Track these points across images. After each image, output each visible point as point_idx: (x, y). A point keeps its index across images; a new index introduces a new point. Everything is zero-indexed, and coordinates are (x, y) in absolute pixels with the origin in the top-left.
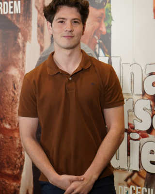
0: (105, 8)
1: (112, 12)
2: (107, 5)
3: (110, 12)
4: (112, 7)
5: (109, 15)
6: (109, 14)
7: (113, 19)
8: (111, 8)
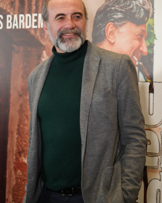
0: (147, 24)
1: (154, 29)
2: (150, 21)
3: (153, 29)
4: (155, 23)
5: (151, 33)
6: (152, 31)
7: (156, 37)
8: (154, 25)
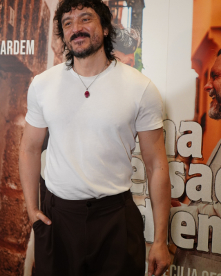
1: (142, 58)
2: (138, 50)
3: (140, 58)
4: (143, 53)
5: (138, 62)
6: (139, 60)
7: (144, 66)
